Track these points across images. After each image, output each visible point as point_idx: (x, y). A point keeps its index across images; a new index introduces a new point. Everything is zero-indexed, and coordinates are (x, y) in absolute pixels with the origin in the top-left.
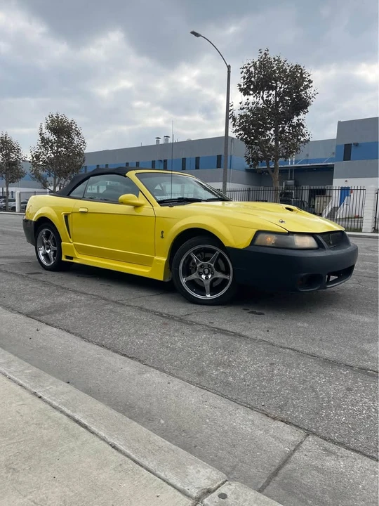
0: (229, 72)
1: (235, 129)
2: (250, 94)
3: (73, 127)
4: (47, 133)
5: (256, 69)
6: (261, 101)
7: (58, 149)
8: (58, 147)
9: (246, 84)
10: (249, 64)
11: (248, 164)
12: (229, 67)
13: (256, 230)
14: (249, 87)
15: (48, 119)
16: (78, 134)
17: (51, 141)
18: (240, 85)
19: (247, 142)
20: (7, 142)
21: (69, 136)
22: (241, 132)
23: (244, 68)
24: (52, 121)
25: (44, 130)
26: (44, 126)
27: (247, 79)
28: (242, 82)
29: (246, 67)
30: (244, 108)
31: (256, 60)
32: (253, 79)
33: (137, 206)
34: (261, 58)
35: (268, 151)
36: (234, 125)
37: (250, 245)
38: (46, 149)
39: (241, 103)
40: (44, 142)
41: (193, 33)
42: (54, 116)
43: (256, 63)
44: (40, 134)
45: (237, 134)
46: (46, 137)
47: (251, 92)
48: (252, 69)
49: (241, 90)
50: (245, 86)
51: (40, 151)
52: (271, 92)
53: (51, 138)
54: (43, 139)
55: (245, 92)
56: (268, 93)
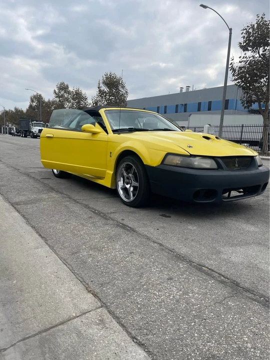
0: (231, 34)
1: (234, 78)
2: (248, 50)
3: (120, 82)
4: (103, 87)
5: (254, 30)
6: (258, 55)
7: (109, 98)
8: (110, 96)
9: (245, 42)
10: (248, 27)
11: (243, 105)
12: (231, 30)
13: (166, 153)
14: (248, 45)
15: (104, 76)
16: (123, 87)
17: (105, 92)
18: (240, 43)
19: (244, 88)
20: (78, 94)
21: (117, 88)
22: (239, 81)
23: (244, 30)
24: (107, 78)
25: (101, 85)
26: (101, 82)
27: (247, 38)
28: (242, 40)
29: (246, 29)
30: (242, 61)
31: (254, 23)
32: (251, 38)
33: (94, 133)
34: (258, 21)
35: (260, 95)
36: (233, 75)
37: (161, 164)
38: (102, 97)
39: (240, 57)
40: (101, 92)
41: (202, 6)
42: (108, 74)
43: (254, 25)
44: (99, 88)
45: (236, 82)
46: (102, 89)
47: (249, 49)
48: (251, 30)
49: (241, 47)
50: (245, 44)
51: (98, 99)
52: (266, 47)
53: (106, 90)
54: (100, 91)
55: (244, 48)
56: (264, 48)
